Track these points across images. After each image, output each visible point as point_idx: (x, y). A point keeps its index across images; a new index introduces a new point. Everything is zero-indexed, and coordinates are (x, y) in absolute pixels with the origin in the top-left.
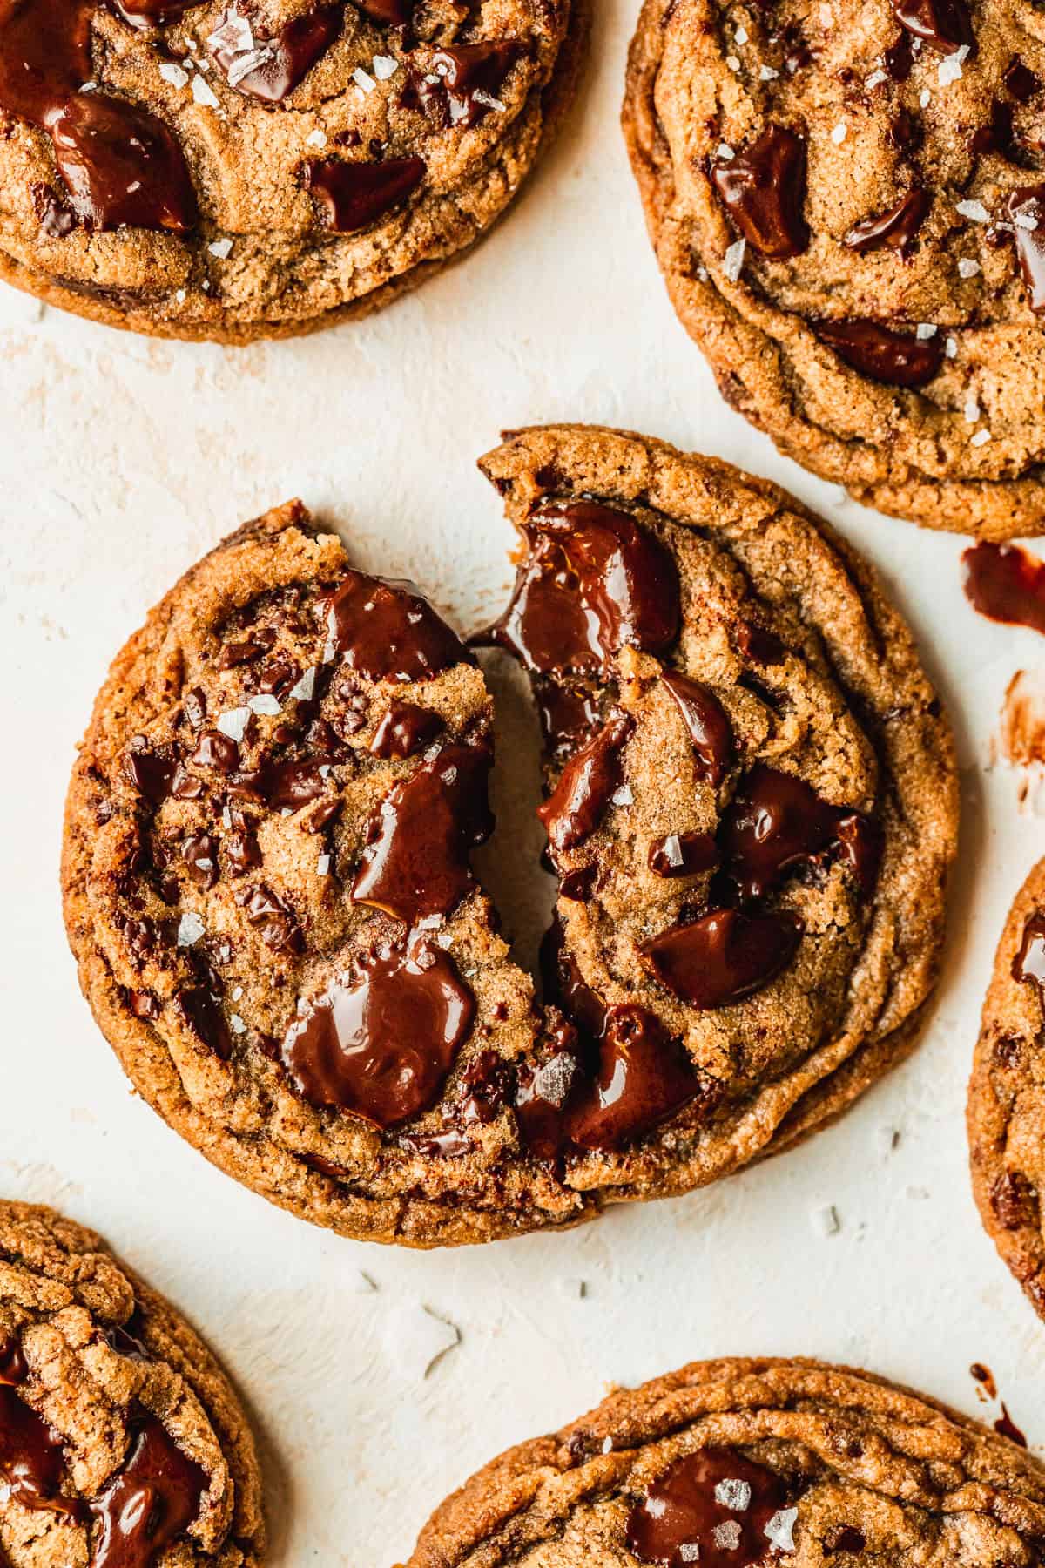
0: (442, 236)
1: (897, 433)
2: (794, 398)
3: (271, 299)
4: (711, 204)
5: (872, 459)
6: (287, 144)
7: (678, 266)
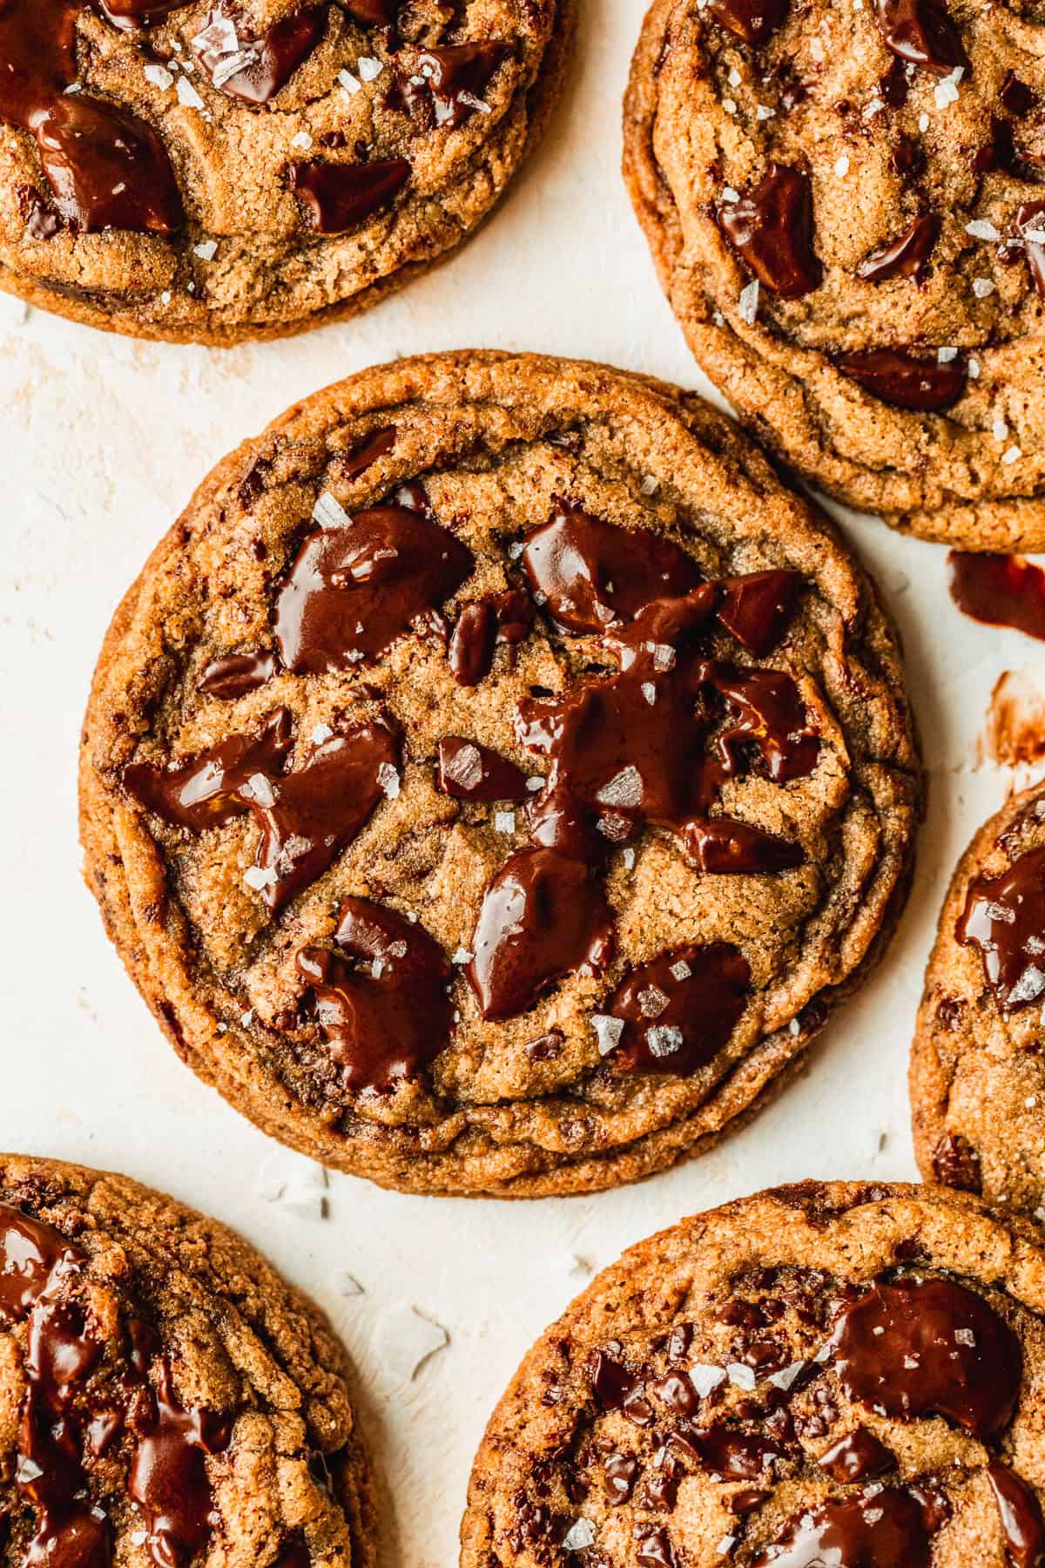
0: (427, 237)
1: (928, 459)
2: (822, 433)
3: (257, 301)
4: (721, 249)
5: (905, 486)
6: (272, 146)
7: (693, 312)
